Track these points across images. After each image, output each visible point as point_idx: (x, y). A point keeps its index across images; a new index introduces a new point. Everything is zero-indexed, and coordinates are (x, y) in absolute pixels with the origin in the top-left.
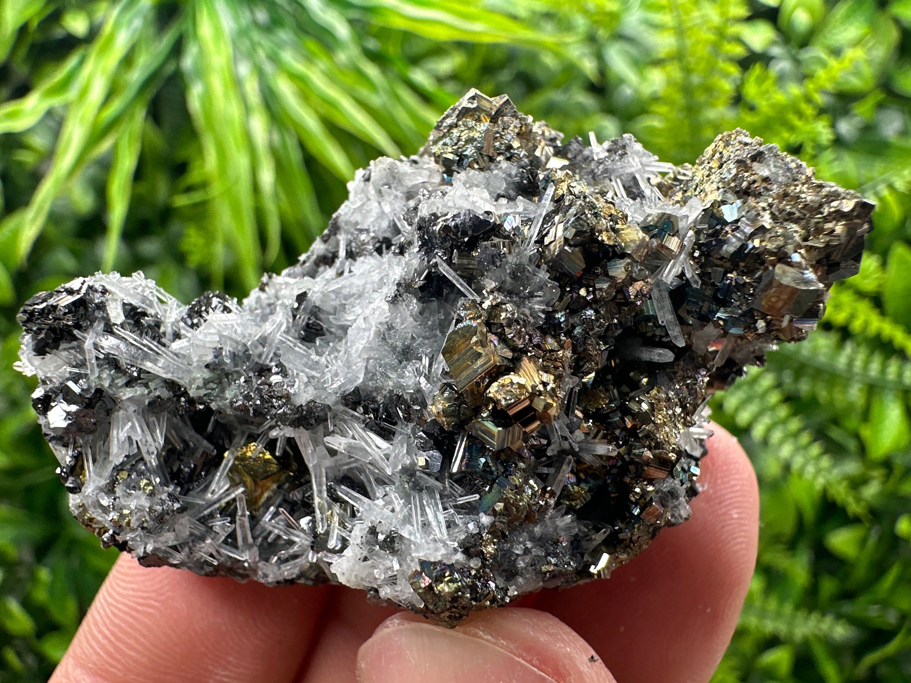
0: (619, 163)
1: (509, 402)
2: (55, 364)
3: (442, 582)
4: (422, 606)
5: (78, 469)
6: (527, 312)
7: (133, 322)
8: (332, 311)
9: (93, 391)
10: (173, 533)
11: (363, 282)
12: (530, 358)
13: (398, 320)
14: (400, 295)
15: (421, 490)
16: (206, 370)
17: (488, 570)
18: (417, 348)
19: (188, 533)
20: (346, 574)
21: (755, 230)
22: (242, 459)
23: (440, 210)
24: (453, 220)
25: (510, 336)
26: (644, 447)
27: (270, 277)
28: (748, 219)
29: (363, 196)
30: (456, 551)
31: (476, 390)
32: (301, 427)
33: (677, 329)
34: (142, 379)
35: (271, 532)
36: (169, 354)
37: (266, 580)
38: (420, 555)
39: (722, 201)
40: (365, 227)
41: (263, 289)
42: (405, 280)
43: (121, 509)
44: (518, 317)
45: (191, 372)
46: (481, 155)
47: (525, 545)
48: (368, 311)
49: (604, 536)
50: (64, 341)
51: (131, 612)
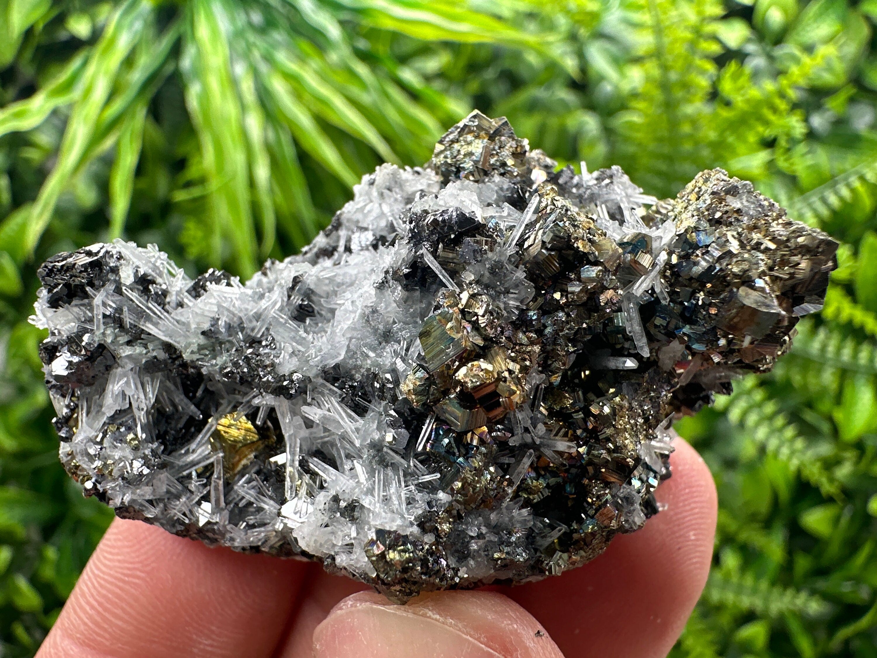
0: (605, 189)
1: (475, 384)
2: (65, 318)
3: (394, 550)
4: (374, 576)
5: (72, 423)
6: (502, 306)
7: (142, 288)
8: (325, 296)
9: (96, 345)
10: (151, 488)
11: (356, 271)
12: (500, 348)
13: (382, 305)
14: (387, 282)
15: (387, 466)
16: (201, 337)
17: (440, 548)
18: (397, 332)
19: (165, 490)
20: (306, 538)
21: (724, 254)
23: (431, 207)
24: (441, 216)
25: (482, 325)
26: (603, 449)
27: (273, 263)
28: (717, 245)
29: (367, 197)
30: (412, 524)
31: (446, 372)
32: (282, 396)
33: (644, 340)
34: (142, 339)
35: (243, 498)
36: (170, 319)
37: (233, 544)
38: (377, 523)
39: (695, 227)
40: (365, 225)
41: (265, 274)
42: (393, 268)
43: (106, 458)
44: (492, 308)
45: (187, 336)
46: (477, 167)
47: (480, 529)
48: (356, 296)
49: (559, 534)
50: (77, 298)
51: (117, 583)
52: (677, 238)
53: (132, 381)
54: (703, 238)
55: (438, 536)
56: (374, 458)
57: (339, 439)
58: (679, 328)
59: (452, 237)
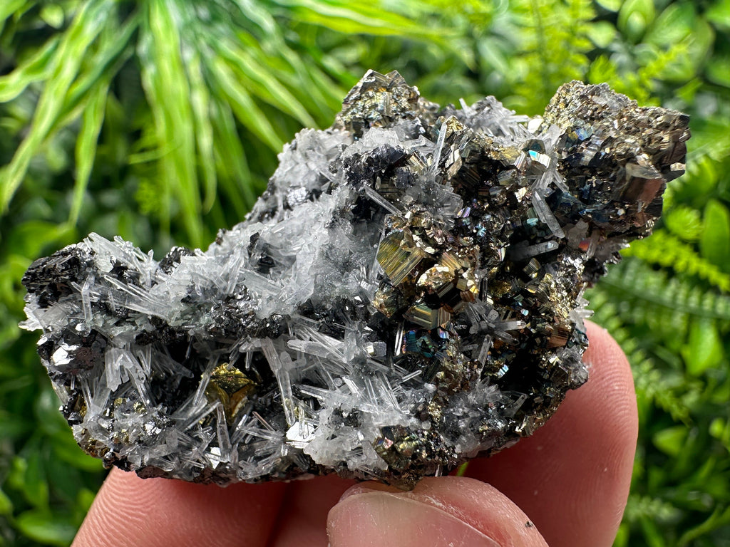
0: (487, 115)
1: (438, 285)
2: (55, 315)
3: (402, 441)
4: (386, 469)
5: (77, 406)
6: (441, 218)
7: (119, 275)
8: (279, 246)
9: (89, 332)
10: (165, 445)
11: (302, 222)
12: (449, 252)
13: (337, 240)
14: (336, 221)
15: (372, 375)
16: (182, 305)
17: (437, 432)
18: (355, 261)
19: (177, 445)
20: (318, 452)
21: (605, 141)
22: (217, 377)
23: (361, 151)
24: (374, 154)
25: (431, 236)
26: (545, 321)
27: (224, 232)
28: (597, 136)
29: (292, 161)
30: (409, 417)
31: (409, 282)
32: (267, 337)
33: (557, 225)
34: (130, 318)
35: (247, 435)
36: (150, 295)
37: (247, 477)
38: (380, 423)
39: (574, 127)
40: (297, 184)
41: (219, 243)
42: (339, 208)
43: (119, 428)
44: (434, 221)
45: (169, 307)
46: (383, 116)
47: (463, 409)
48: (310, 240)
49: (523, 402)
50: (63, 294)
51: (123, 520)
52: (560, 139)
53: (127, 356)
54: (583, 134)
55: (433, 422)
56: (360, 370)
57: (323, 364)
58: (581, 210)
59: (383, 172)
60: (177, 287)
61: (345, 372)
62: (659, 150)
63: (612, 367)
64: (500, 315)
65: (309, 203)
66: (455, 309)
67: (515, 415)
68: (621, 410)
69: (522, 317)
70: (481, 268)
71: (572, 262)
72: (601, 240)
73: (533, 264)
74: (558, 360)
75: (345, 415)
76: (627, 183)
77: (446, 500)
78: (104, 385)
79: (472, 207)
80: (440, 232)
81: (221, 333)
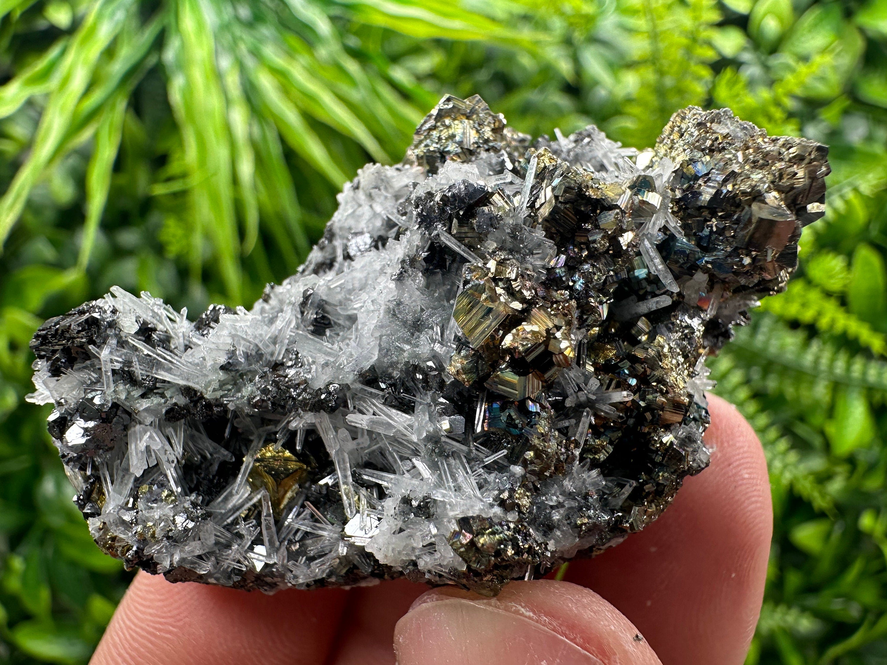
0: (587, 148)
1: (526, 347)
2: (70, 385)
3: (483, 534)
4: (464, 569)
5: (95, 495)
6: (530, 267)
7: (146, 338)
8: (339, 304)
9: (110, 405)
10: (199, 542)
11: (365, 274)
12: (539, 308)
13: (406, 295)
14: (405, 271)
15: (448, 456)
16: (221, 373)
17: (526, 524)
18: (427, 319)
19: (214, 542)
20: (383, 549)
21: (727, 176)
22: (262, 460)
23: (434, 188)
24: (449, 191)
25: (517, 289)
26: (657, 392)
27: (272, 287)
28: (717, 170)
29: (354, 203)
30: (492, 506)
31: (491, 343)
32: (322, 411)
33: (670, 276)
34: (158, 388)
35: (298, 530)
36: (183, 362)
37: (297, 581)
38: (457, 513)
39: (690, 160)
40: (359, 230)
41: (266, 301)
42: (409, 256)
43: (144, 521)
44: (522, 271)
45: (206, 376)
46: (462, 148)
47: (557, 497)
48: (375, 294)
49: (631, 489)
50: (79, 360)
51: (149, 637)
52: (674, 174)
53: (154, 435)
54: (701, 169)
55: (520, 512)
56: (433, 451)
57: (390, 444)
58: (699, 258)
59: (461, 213)
60: (215, 352)
61: (416, 453)
62: (792, 188)
63: (741, 450)
64: (602, 385)
65: (374, 252)
66: (546, 376)
67: (621, 506)
68: (753, 503)
69: (629, 387)
70: (579, 329)
71: (689, 321)
72: (725, 295)
73: (642, 324)
74: (673, 439)
75: (415, 503)
76: (753, 226)
77: (537, 608)
78: (127, 470)
79: (568, 256)
80: (528, 284)
81: (267, 407)
